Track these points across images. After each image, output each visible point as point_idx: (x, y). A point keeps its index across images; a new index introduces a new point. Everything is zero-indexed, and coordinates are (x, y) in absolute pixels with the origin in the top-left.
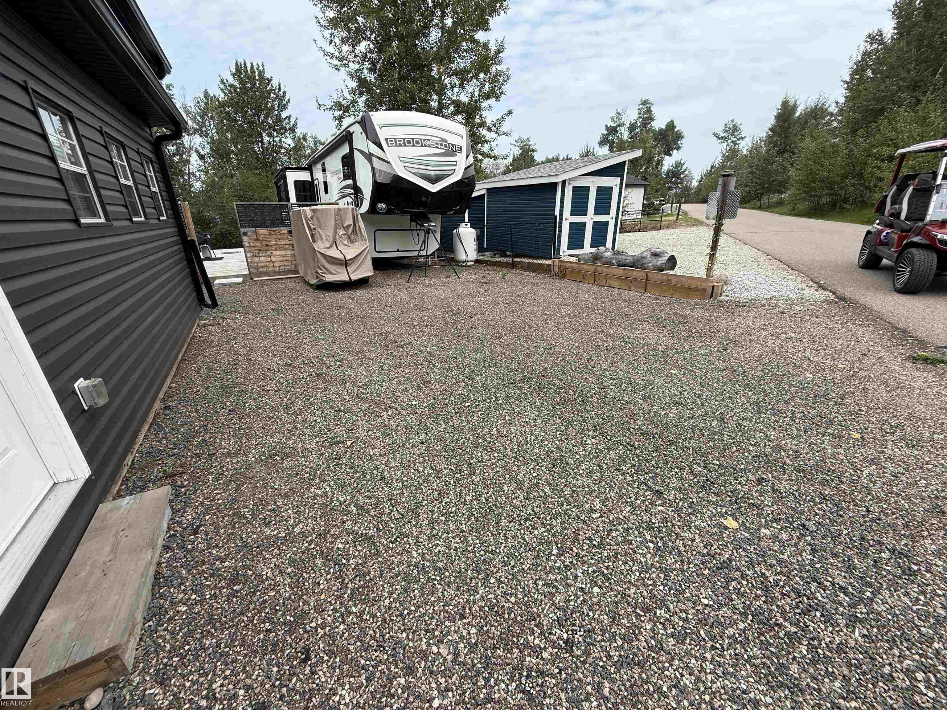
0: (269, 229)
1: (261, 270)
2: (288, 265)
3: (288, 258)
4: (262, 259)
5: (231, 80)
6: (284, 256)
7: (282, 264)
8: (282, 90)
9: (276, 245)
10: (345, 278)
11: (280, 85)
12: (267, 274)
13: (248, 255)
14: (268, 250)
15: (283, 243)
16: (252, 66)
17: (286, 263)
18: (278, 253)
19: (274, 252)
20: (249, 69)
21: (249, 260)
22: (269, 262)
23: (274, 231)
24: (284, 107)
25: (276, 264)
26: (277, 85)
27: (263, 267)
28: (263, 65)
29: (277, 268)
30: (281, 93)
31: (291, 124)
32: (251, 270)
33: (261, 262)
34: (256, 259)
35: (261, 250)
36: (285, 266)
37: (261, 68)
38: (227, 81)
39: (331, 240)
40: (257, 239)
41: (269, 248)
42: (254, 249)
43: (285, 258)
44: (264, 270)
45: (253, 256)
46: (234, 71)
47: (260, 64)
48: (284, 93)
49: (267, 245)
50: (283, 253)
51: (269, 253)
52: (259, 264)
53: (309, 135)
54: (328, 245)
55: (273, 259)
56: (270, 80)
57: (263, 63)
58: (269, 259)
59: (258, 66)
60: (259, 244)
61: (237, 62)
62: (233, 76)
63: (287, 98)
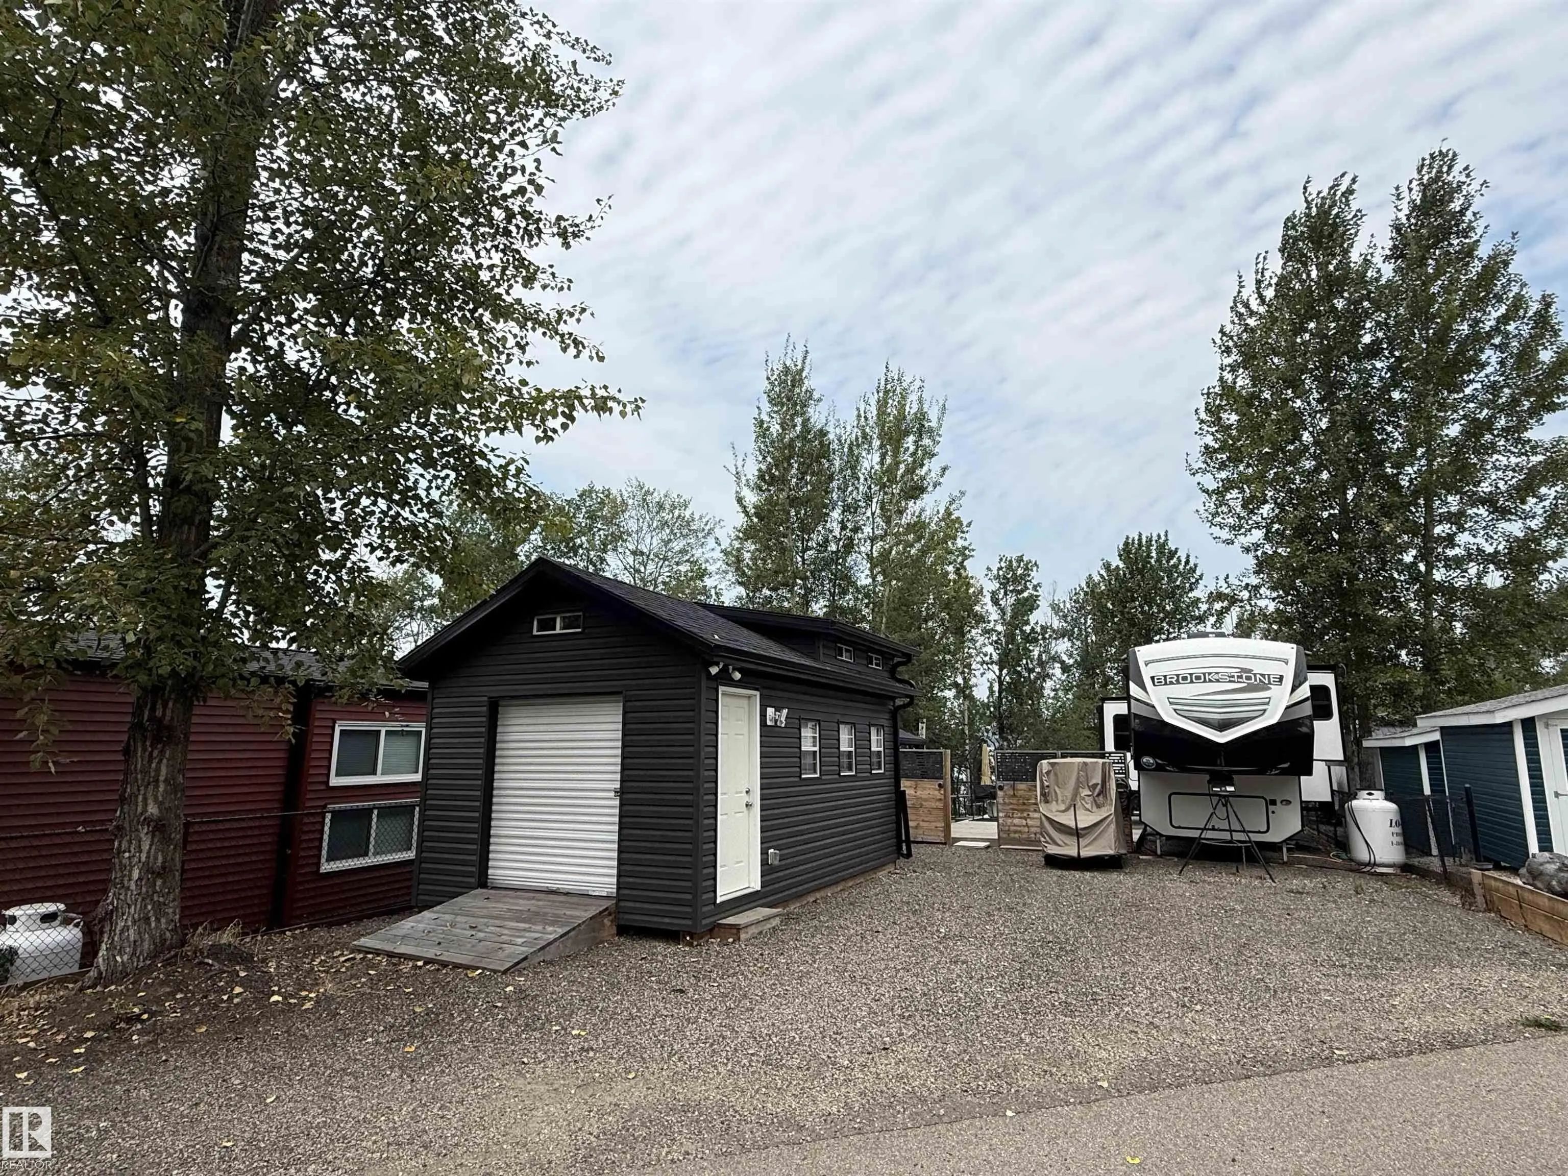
1: (1012, 835)
4: (1016, 821)
5: (1116, 562)
8: (1191, 564)
9: (1035, 804)
10: (1073, 852)
11: (1189, 556)
12: (1020, 841)
14: (1025, 811)
16: (1150, 539)
18: (1037, 815)
19: (1032, 814)
20: (1144, 544)
21: (1000, 821)
24: (1191, 587)
25: (1032, 830)
26: (1185, 557)
27: (1015, 832)
28: (1166, 535)
29: (1033, 836)
30: (1189, 568)
32: (1001, 834)
33: (1015, 825)
34: (1010, 821)
35: (1017, 810)
37: (1163, 538)
38: (1112, 563)
39: (1068, 802)
40: (1014, 795)
41: (1026, 808)
42: (1008, 808)
44: (1017, 835)
45: (1006, 816)
46: (1121, 549)
47: (1163, 534)
48: (1194, 567)
49: (1025, 804)
51: (1025, 814)
52: (1012, 828)
54: (1063, 807)
55: (1030, 822)
56: (1174, 552)
57: (1166, 532)
58: (1024, 822)
59: (1159, 536)
60: (1015, 802)
61: (1128, 538)
62: (1120, 556)
63: (1198, 572)
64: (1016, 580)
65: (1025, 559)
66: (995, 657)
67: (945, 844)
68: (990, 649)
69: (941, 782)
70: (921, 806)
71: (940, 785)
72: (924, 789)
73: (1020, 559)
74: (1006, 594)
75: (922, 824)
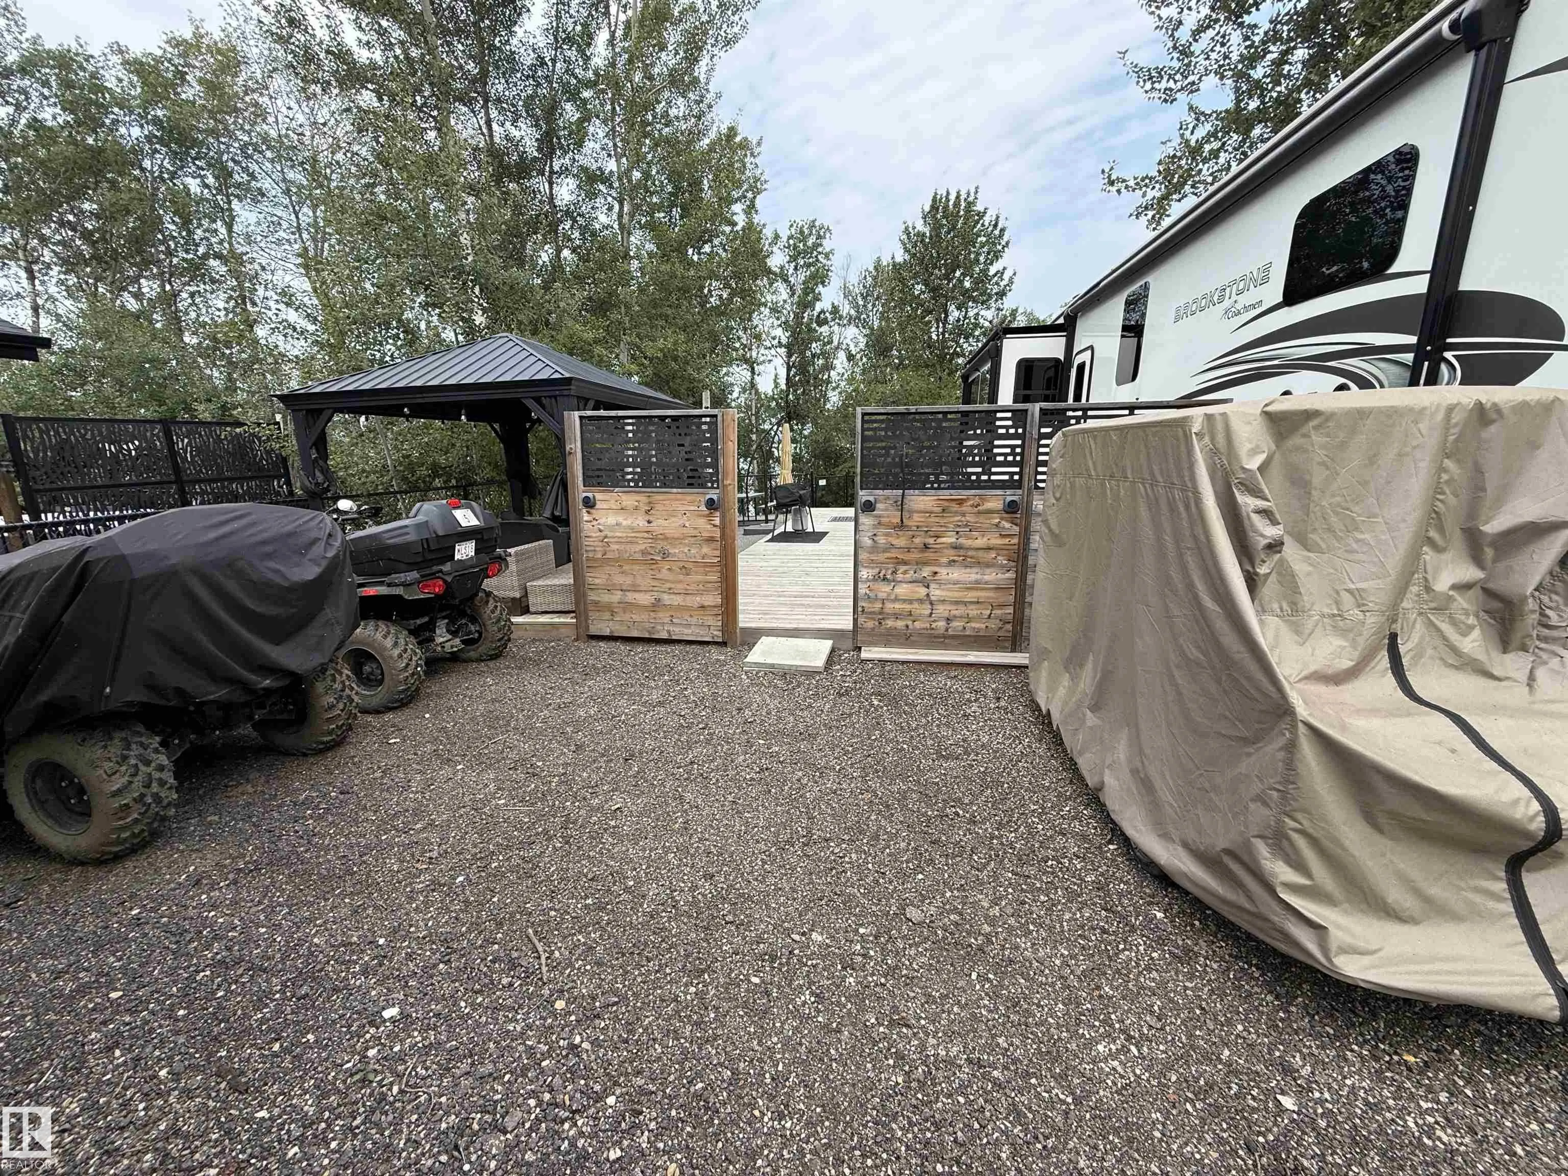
0: (946, 494)
1: (890, 623)
2: (979, 618)
3: (982, 594)
4: (902, 590)
5: (920, 226)
6: (976, 586)
7: (960, 611)
8: (1000, 226)
9: (956, 547)
11: (998, 217)
12: (906, 639)
13: (864, 573)
14: (926, 564)
15: (981, 542)
16: (958, 197)
17: (973, 611)
18: (956, 574)
19: (943, 571)
20: (951, 203)
21: (863, 589)
22: (921, 601)
23: (960, 502)
24: (997, 256)
25: (942, 610)
26: (994, 218)
27: (897, 616)
28: (976, 192)
29: (942, 624)
30: (997, 232)
31: (1002, 284)
32: (861, 620)
33: (896, 600)
34: (884, 589)
35: (905, 563)
36: (969, 619)
37: (971, 199)
38: (914, 228)
40: (901, 526)
41: (929, 555)
42: (882, 557)
43: (971, 596)
44: (900, 624)
45: (876, 579)
46: (927, 208)
47: (972, 191)
48: (1003, 230)
49: (926, 547)
50: (972, 575)
51: (926, 572)
52: (889, 606)
53: (1020, 311)
55: (936, 592)
56: (981, 215)
57: (977, 188)
58: (923, 591)
59: (968, 194)
60: (901, 542)
61: (936, 194)
62: (924, 218)
63: (1006, 238)
64: (807, 252)
65: (817, 224)
66: (784, 341)
67: (724, 644)
68: (779, 332)
69: (713, 494)
70: (665, 555)
71: (711, 504)
72: (672, 514)
73: (812, 225)
74: (796, 269)
75: (666, 599)
